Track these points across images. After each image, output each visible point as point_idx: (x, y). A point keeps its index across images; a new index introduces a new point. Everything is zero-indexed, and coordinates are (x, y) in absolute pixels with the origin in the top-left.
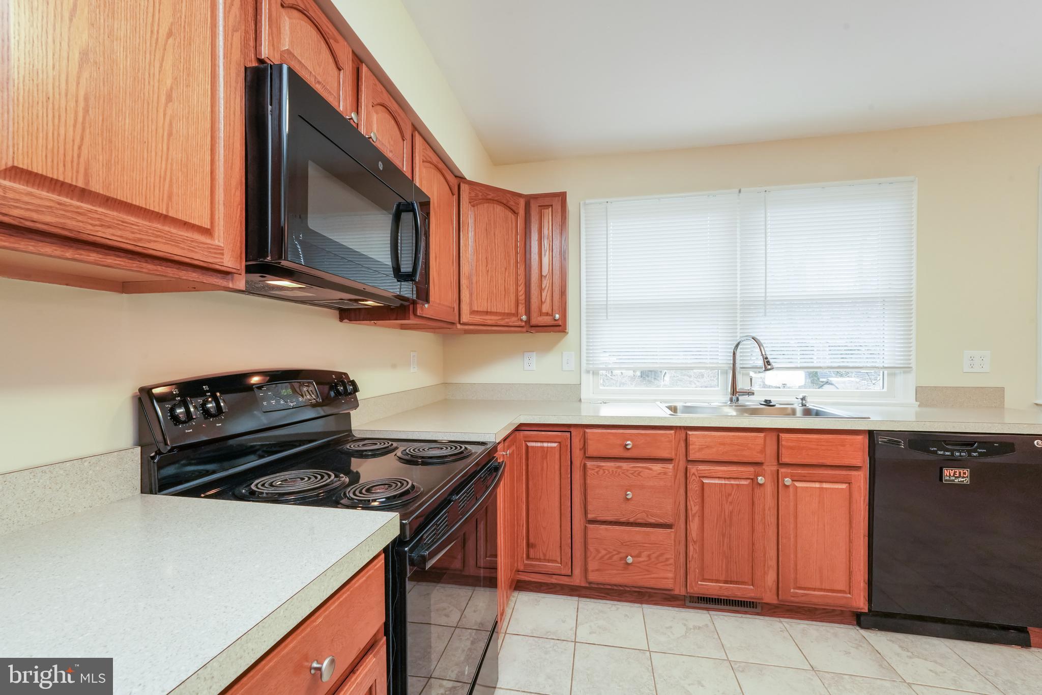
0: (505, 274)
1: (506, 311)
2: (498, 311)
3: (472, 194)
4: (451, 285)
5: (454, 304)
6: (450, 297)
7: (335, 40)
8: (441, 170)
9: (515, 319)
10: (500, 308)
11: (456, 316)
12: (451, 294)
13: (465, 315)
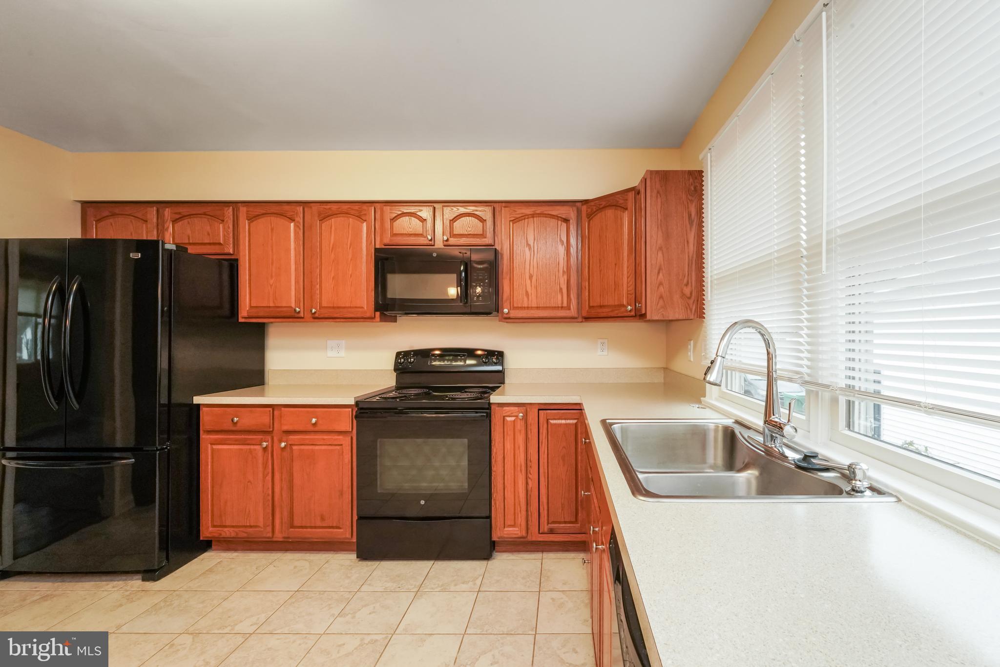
0: (615, 269)
1: (616, 304)
2: (609, 304)
3: (589, 210)
4: (561, 289)
5: (565, 304)
6: (559, 299)
7: (421, 211)
8: (541, 215)
9: (623, 309)
10: (611, 303)
11: (574, 313)
12: (560, 297)
13: (585, 310)
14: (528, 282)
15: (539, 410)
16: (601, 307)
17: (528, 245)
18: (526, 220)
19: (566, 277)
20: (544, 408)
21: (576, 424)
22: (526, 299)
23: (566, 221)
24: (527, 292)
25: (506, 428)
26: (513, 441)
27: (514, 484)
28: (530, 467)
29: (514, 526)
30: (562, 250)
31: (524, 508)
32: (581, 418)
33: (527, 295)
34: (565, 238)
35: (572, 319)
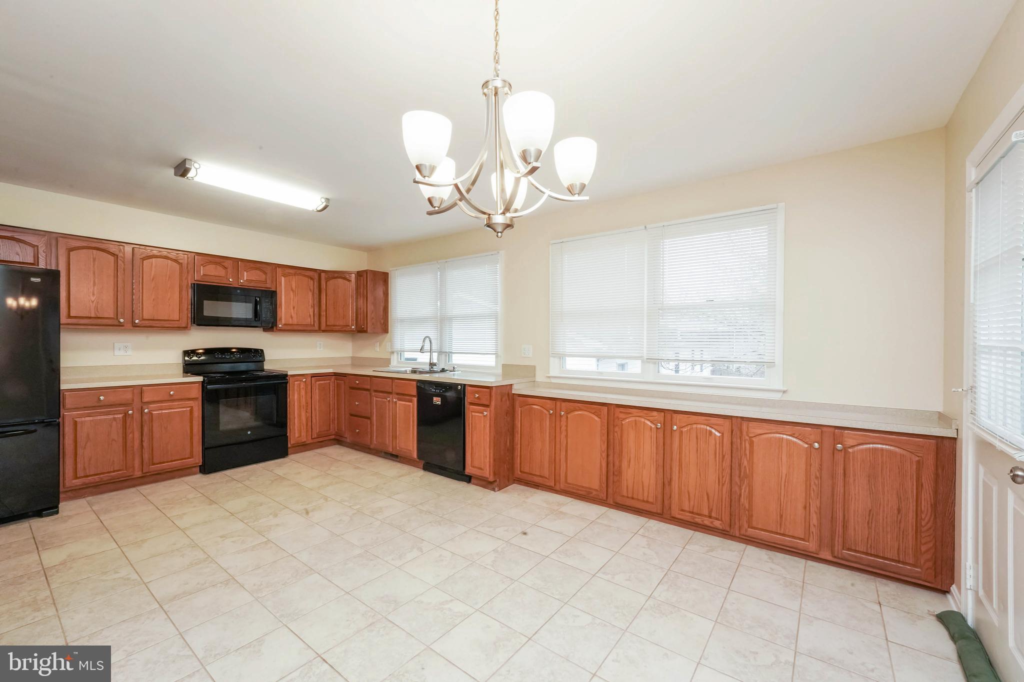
1: (343, 324)
2: (339, 325)
3: (326, 277)
4: (310, 316)
5: (312, 323)
6: (309, 321)
7: (224, 262)
8: (300, 274)
9: (349, 328)
10: (341, 323)
11: (316, 328)
12: (309, 319)
13: (323, 327)
14: (292, 310)
15: (311, 377)
16: (334, 326)
17: (292, 290)
18: (291, 277)
19: (312, 309)
20: (314, 376)
21: (330, 383)
22: (291, 319)
23: (312, 279)
24: (291, 316)
25: (296, 388)
26: (299, 394)
27: (300, 416)
28: (307, 406)
29: (300, 436)
30: (310, 294)
31: (305, 427)
32: (333, 380)
33: (292, 317)
34: (312, 288)
35: (315, 331)
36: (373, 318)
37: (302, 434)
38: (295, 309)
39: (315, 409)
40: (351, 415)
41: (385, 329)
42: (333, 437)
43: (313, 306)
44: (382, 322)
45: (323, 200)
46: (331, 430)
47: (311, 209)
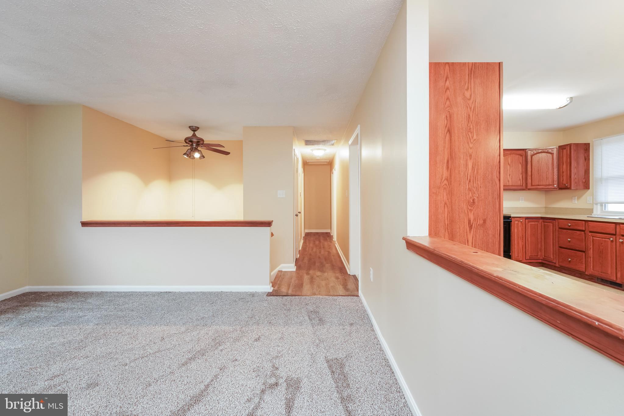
3: (532, 153)
4: (520, 179)
5: (521, 184)
6: (519, 183)
8: (514, 153)
10: (544, 183)
11: (524, 187)
12: (519, 182)
13: (529, 186)
14: (509, 177)
15: (525, 219)
16: (538, 185)
17: (509, 164)
20: (527, 218)
21: (538, 224)
22: (508, 183)
23: (521, 156)
25: (516, 225)
26: (518, 230)
27: (518, 243)
28: (523, 238)
29: (518, 257)
30: (520, 166)
31: (521, 251)
32: (540, 222)
33: (508, 181)
34: (521, 162)
35: (523, 190)
36: (576, 178)
37: (520, 255)
38: (511, 176)
39: (528, 240)
40: (561, 247)
41: (586, 186)
42: (540, 261)
43: (522, 174)
44: (584, 181)
45: (568, 99)
46: (539, 256)
47: (555, 108)
